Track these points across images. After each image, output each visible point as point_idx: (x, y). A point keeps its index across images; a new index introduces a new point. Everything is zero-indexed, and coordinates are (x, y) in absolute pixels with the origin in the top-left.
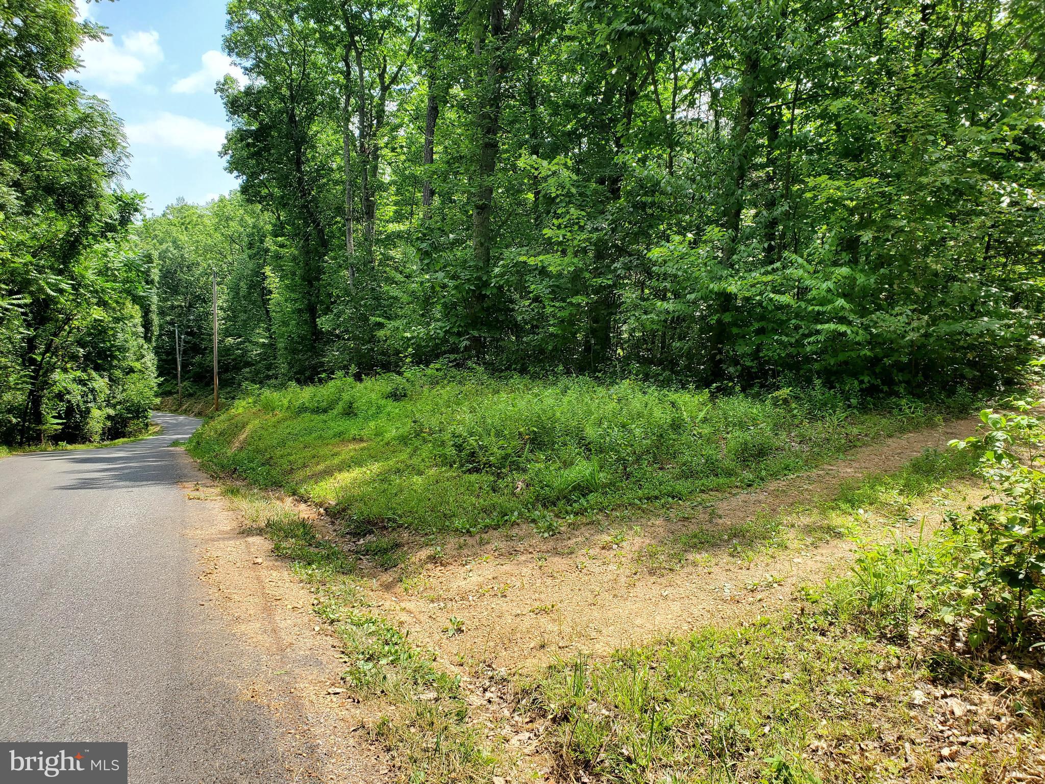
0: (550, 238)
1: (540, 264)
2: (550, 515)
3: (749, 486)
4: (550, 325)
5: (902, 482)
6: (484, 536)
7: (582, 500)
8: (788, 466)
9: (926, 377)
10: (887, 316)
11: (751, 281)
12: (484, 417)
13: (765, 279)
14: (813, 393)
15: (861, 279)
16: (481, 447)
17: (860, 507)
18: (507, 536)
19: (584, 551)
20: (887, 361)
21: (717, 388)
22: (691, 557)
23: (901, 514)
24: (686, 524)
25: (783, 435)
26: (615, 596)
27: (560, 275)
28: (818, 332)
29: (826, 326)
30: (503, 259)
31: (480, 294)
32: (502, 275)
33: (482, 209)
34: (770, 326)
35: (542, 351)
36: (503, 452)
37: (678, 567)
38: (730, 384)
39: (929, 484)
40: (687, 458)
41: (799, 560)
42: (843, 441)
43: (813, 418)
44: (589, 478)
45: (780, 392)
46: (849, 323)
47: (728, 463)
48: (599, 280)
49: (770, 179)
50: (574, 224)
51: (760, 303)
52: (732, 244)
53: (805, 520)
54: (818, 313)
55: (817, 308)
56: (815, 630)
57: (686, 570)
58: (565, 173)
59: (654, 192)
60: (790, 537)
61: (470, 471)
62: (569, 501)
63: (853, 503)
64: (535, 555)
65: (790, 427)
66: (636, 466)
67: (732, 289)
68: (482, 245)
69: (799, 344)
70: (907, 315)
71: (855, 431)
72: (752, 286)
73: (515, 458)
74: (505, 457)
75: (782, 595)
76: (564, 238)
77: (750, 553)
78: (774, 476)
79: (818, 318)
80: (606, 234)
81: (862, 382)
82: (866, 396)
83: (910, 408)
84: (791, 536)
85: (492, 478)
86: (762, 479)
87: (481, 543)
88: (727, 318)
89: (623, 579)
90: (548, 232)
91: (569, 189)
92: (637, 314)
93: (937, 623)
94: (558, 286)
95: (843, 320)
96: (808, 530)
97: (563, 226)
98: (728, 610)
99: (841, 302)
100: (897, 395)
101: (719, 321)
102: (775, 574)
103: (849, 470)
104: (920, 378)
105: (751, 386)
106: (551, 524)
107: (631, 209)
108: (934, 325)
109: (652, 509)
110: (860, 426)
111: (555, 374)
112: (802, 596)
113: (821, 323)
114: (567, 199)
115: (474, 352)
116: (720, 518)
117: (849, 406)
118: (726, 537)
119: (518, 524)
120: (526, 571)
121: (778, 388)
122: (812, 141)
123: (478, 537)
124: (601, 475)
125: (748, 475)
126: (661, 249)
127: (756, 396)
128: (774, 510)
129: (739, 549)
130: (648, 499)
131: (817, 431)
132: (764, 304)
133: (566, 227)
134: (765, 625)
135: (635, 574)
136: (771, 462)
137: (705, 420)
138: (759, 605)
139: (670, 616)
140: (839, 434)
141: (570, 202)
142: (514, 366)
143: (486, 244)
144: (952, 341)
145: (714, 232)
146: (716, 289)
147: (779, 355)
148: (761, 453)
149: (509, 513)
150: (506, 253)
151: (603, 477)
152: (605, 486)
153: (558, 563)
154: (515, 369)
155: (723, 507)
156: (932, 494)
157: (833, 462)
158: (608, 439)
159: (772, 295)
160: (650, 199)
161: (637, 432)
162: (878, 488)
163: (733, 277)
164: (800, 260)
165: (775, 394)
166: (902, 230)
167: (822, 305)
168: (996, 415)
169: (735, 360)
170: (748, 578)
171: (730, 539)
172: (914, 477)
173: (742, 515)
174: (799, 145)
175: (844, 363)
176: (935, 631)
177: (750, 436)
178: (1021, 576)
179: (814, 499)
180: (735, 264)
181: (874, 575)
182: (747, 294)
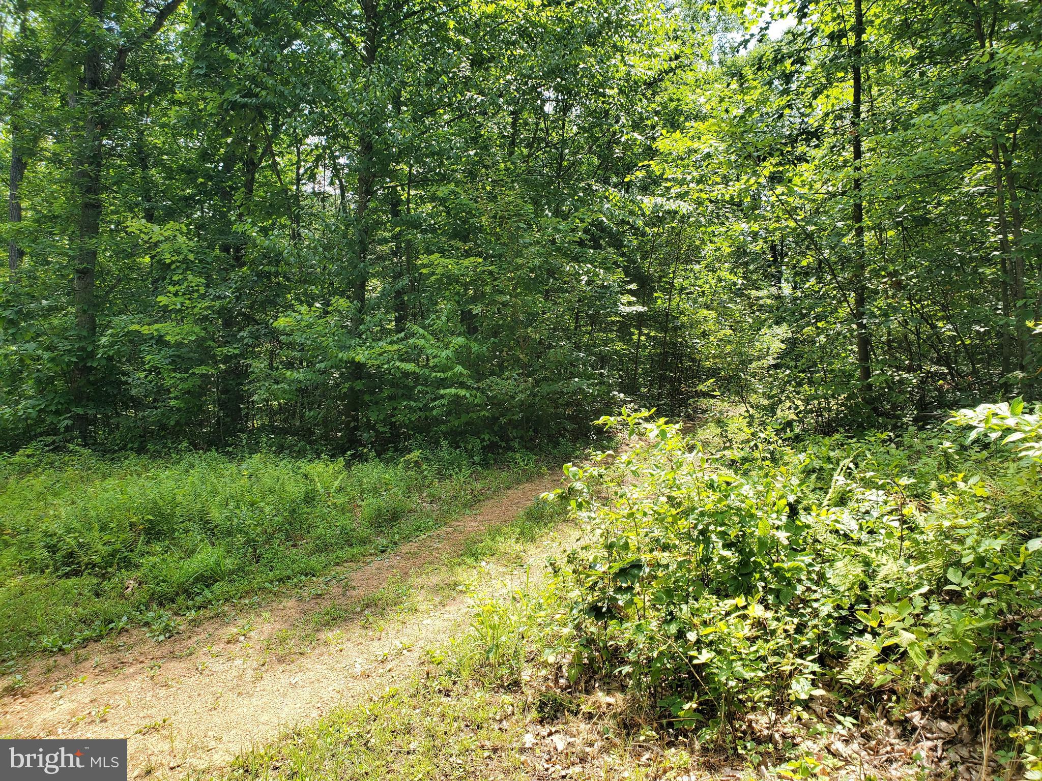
0: (166, 306)
1: (155, 334)
2: (166, 614)
3: (383, 552)
4: (170, 399)
5: (518, 530)
6: (82, 652)
7: (206, 592)
8: (419, 527)
9: (536, 431)
10: (499, 380)
11: (377, 350)
12: (85, 509)
13: (390, 348)
14: (441, 454)
15: (475, 347)
16: (81, 546)
17: (482, 560)
18: (112, 647)
19: (205, 650)
20: (503, 420)
21: (351, 455)
22: (322, 636)
23: (518, 562)
24: (319, 601)
25: (415, 497)
26: (240, 694)
27: (179, 345)
28: (442, 397)
29: (448, 391)
30: (113, 328)
31: (85, 366)
32: (112, 345)
33: (83, 273)
34: (400, 392)
35: (163, 427)
36: (109, 549)
37: (308, 650)
38: (365, 451)
39: (540, 529)
40: (320, 531)
41: (429, 621)
42: (469, 497)
43: (441, 477)
44: (214, 566)
45: (412, 455)
46: (468, 388)
47: (364, 532)
48: (225, 350)
49: (395, 254)
50: (193, 291)
51: (388, 371)
52: (359, 315)
53: (435, 580)
54: (442, 379)
55: (439, 375)
56: (440, 691)
57: (317, 651)
58: (181, 239)
59: (278, 262)
60: (420, 599)
61: (67, 575)
62: (190, 596)
63: (476, 557)
64: (148, 663)
65: (420, 489)
66: (267, 546)
67: (360, 358)
68: (85, 312)
69: (425, 408)
70: (515, 380)
71: (479, 486)
72: (380, 355)
73: (126, 554)
74: (113, 554)
75: (411, 660)
76: (183, 306)
77: (381, 623)
78: (407, 538)
79: (442, 383)
80: (229, 302)
81: (483, 440)
82: (488, 452)
83: (524, 460)
84: (420, 598)
85: (95, 581)
86: (395, 543)
87: (78, 661)
88: (359, 385)
89: (249, 673)
90: (162, 300)
91: (186, 256)
92: (267, 384)
93: (545, 665)
94: (179, 356)
95: (462, 385)
96: (437, 589)
97: (180, 294)
98: (359, 687)
99: (459, 368)
100: (513, 449)
101: (351, 389)
102: (405, 640)
103: (474, 524)
104: (531, 433)
105: (385, 451)
106: (167, 625)
107: (255, 278)
108: (538, 386)
109: (284, 590)
110: (483, 481)
111: (178, 452)
112: (428, 659)
113: (444, 388)
114: (184, 266)
115: (77, 433)
116: (354, 589)
117: (474, 463)
118: (359, 609)
119: (127, 631)
120: (133, 685)
121: (410, 451)
122: (425, 221)
123: (73, 655)
124: (227, 561)
125: (382, 541)
126: (287, 319)
127: (387, 462)
129: (371, 620)
130: (280, 580)
131: (444, 489)
132: (392, 371)
133: (184, 294)
134: (393, 696)
135: (263, 665)
136: (405, 525)
137: (340, 490)
138: (389, 676)
139: (299, 705)
140: (465, 490)
141: (187, 269)
142: (130, 445)
143: (90, 312)
144: (553, 399)
145: (341, 303)
146: (345, 359)
147: (409, 419)
148: (395, 517)
149: (116, 619)
150: (116, 320)
151: (229, 563)
152: (232, 572)
153: (175, 668)
154: (132, 449)
155: (356, 577)
156: (544, 539)
157: (460, 519)
158: (235, 520)
159: (398, 364)
160: (273, 269)
161: (267, 509)
162: (498, 538)
163: (361, 346)
164: (421, 331)
165: (408, 457)
166: (504, 304)
167: (443, 372)
168: (575, 469)
169: (369, 426)
170: (379, 649)
171: (362, 611)
172: (528, 525)
173: (375, 583)
174: (415, 224)
175: (467, 423)
176: (544, 672)
177: (383, 501)
178: (604, 610)
179: (443, 557)
180: (362, 334)
181: (491, 628)
182: (375, 363)
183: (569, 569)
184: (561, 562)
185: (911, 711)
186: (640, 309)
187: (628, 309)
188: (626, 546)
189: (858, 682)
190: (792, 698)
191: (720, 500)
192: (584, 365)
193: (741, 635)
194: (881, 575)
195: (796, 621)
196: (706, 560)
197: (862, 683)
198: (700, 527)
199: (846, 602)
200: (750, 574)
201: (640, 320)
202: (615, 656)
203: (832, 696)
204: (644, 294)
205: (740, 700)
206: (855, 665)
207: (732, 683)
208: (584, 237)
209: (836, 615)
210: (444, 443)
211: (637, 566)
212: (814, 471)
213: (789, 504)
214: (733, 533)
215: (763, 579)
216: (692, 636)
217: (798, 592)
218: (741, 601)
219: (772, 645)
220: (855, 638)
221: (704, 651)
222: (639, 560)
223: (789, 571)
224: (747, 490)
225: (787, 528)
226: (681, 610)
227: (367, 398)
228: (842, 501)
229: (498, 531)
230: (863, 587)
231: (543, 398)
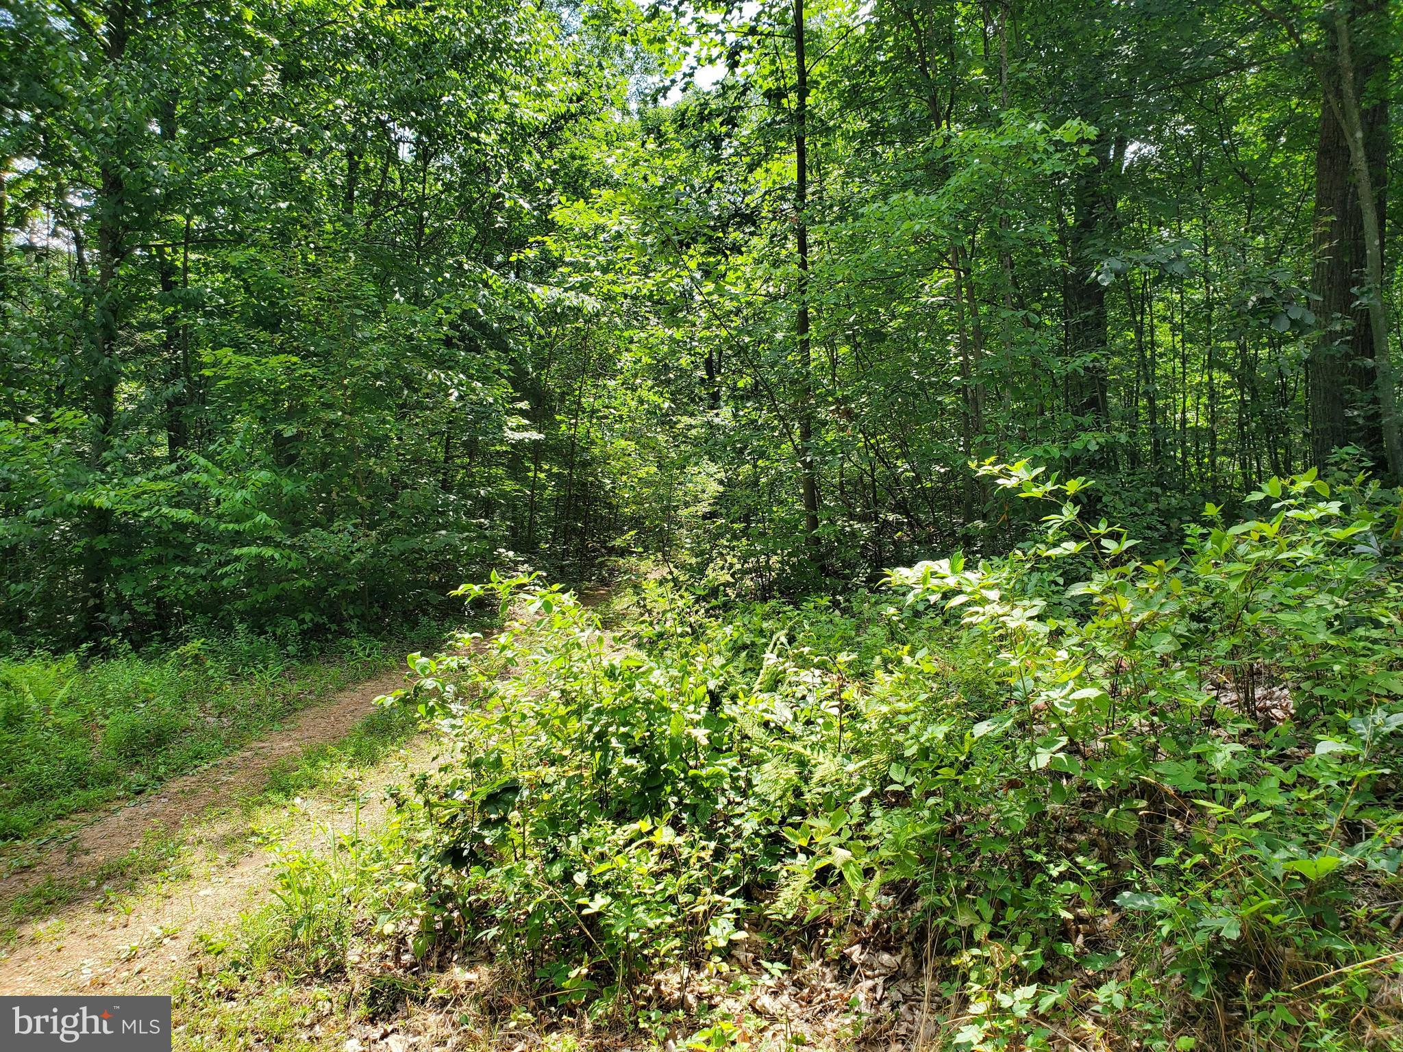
3: (139, 793)
5: (351, 750)
8: (199, 753)
9: (385, 607)
10: (325, 534)
11: (132, 490)
13: (154, 486)
14: (236, 644)
15: (288, 486)
17: (297, 795)
20: (333, 592)
21: (90, 649)
22: (28, 930)
23: (350, 793)
24: (25, 876)
25: (194, 709)
28: (238, 559)
29: (245, 550)
34: (171, 553)
38: (113, 642)
39: (385, 746)
40: (32, 768)
41: (208, 891)
42: (279, 705)
43: (236, 677)
45: (189, 646)
46: (278, 545)
47: (111, 765)
49: (165, 346)
51: (148, 521)
52: (101, 436)
53: (221, 828)
54: (238, 532)
55: (231, 526)
56: (219, 994)
57: (17, 956)
60: (196, 860)
63: (287, 791)
65: (201, 697)
67: (102, 502)
69: (210, 575)
70: (351, 533)
71: (295, 688)
72: (137, 497)
75: (175, 952)
77: (130, 900)
78: (179, 770)
79: (237, 539)
81: (303, 621)
82: (310, 638)
83: (364, 649)
84: (196, 858)
86: (160, 779)
88: (101, 543)
93: (382, 938)
95: (267, 541)
96: (225, 842)
99: (262, 517)
100: (348, 634)
101: (89, 548)
102: (167, 923)
103: (286, 745)
104: (376, 609)
105: (147, 641)
108: (385, 542)
110: (302, 682)
112: (202, 948)
113: (241, 546)
116: (87, 853)
117: (287, 656)
118: (93, 883)
121: (186, 640)
122: (210, 299)
125: (138, 777)
127: (149, 659)
128: (176, 823)
129: (112, 899)
131: (241, 695)
132: (157, 521)
136: (175, 752)
137: (68, 703)
138: (137, 980)
140: (273, 696)
144: (411, 560)
145: (71, 417)
146: (77, 502)
147: (185, 592)
148: (159, 739)
155: (90, 835)
156: (389, 760)
157: (265, 737)
159: (165, 510)
162: (322, 763)
163: (103, 483)
164: (202, 461)
165: (180, 650)
166: (336, 424)
167: (237, 521)
168: (425, 659)
169: (122, 605)
170: (123, 942)
171: (99, 886)
172: (368, 740)
173: (123, 841)
174: (194, 303)
175: (278, 598)
176: (380, 948)
177: (141, 717)
178: (465, 853)
179: (235, 796)
180: (108, 464)
181: (300, 891)
182: (128, 508)
183: (420, 800)
184: (408, 791)
185: (850, 946)
186: (535, 435)
187: (518, 436)
188: (498, 763)
189: (789, 916)
190: (708, 947)
191: (622, 692)
192: (456, 511)
193: (644, 869)
194: (816, 778)
195: (713, 845)
196: (603, 773)
197: (795, 917)
198: (596, 729)
199: (777, 815)
200: (660, 787)
201: (537, 451)
202: (480, 915)
203: (757, 938)
204: (541, 414)
205: (645, 957)
206: (786, 895)
207: (633, 936)
208: (451, 333)
209: (764, 832)
210: (240, 627)
211: (513, 788)
212: (745, 647)
213: (710, 692)
214: (638, 734)
215: (676, 792)
216: (580, 878)
217: (719, 807)
218: (644, 825)
219: (683, 880)
220: (788, 861)
221: (597, 896)
222: (515, 780)
223: (707, 779)
224: (657, 676)
225: (707, 722)
226: (569, 844)
227: (116, 561)
228: (774, 684)
229: (323, 753)
230: (798, 794)
231: (393, 558)
